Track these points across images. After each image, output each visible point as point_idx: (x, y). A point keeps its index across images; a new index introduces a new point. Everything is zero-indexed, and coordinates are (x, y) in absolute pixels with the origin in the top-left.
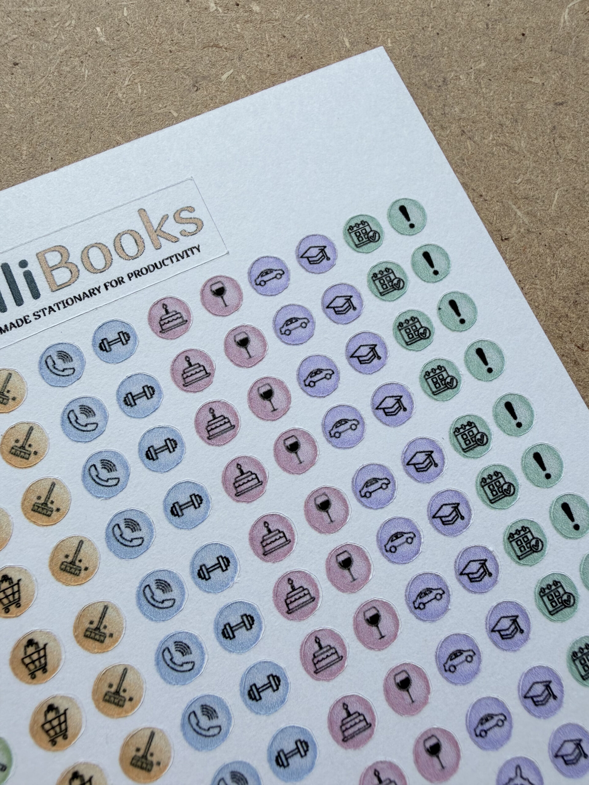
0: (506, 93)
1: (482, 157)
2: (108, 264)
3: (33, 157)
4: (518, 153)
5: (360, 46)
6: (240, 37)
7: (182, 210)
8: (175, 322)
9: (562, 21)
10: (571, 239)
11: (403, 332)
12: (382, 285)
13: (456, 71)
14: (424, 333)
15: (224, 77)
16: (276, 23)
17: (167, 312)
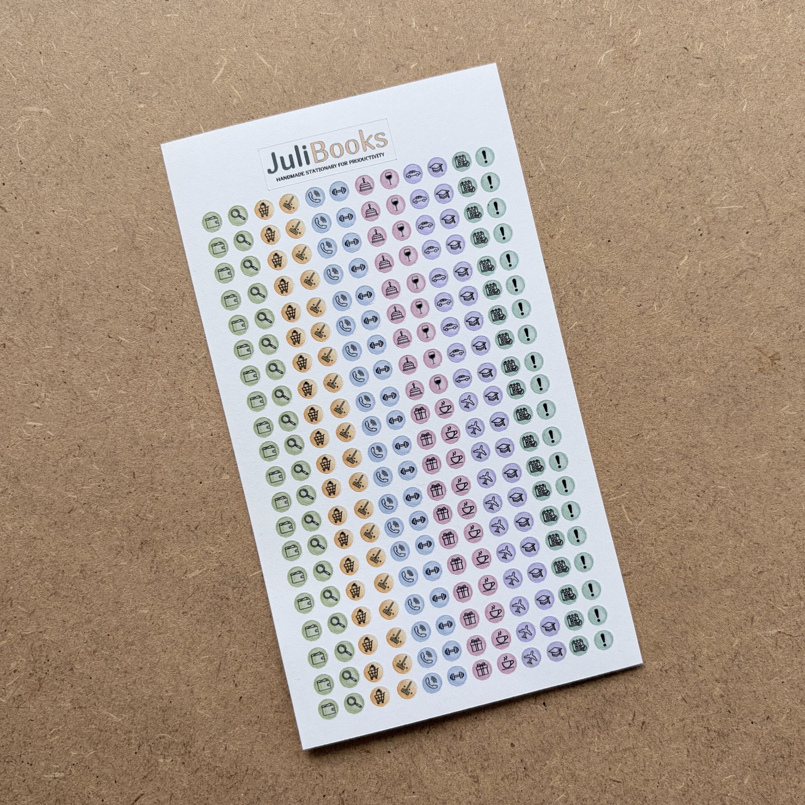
0: (555, 99)
1: (532, 132)
2: (342, 154)
3: (315, 94)
4: (551, 133)
5: (485, 60)
6: (424, 45)
7: (379, 134)
8: (367, 188)
9: (599, 61)
10: (564, 182)
11: (469, 212)
12: (465, 188)
13: (532, 82)
14: (478, 215)
15: (412, 66)
16: (445, 40)
17: (364, 182)
